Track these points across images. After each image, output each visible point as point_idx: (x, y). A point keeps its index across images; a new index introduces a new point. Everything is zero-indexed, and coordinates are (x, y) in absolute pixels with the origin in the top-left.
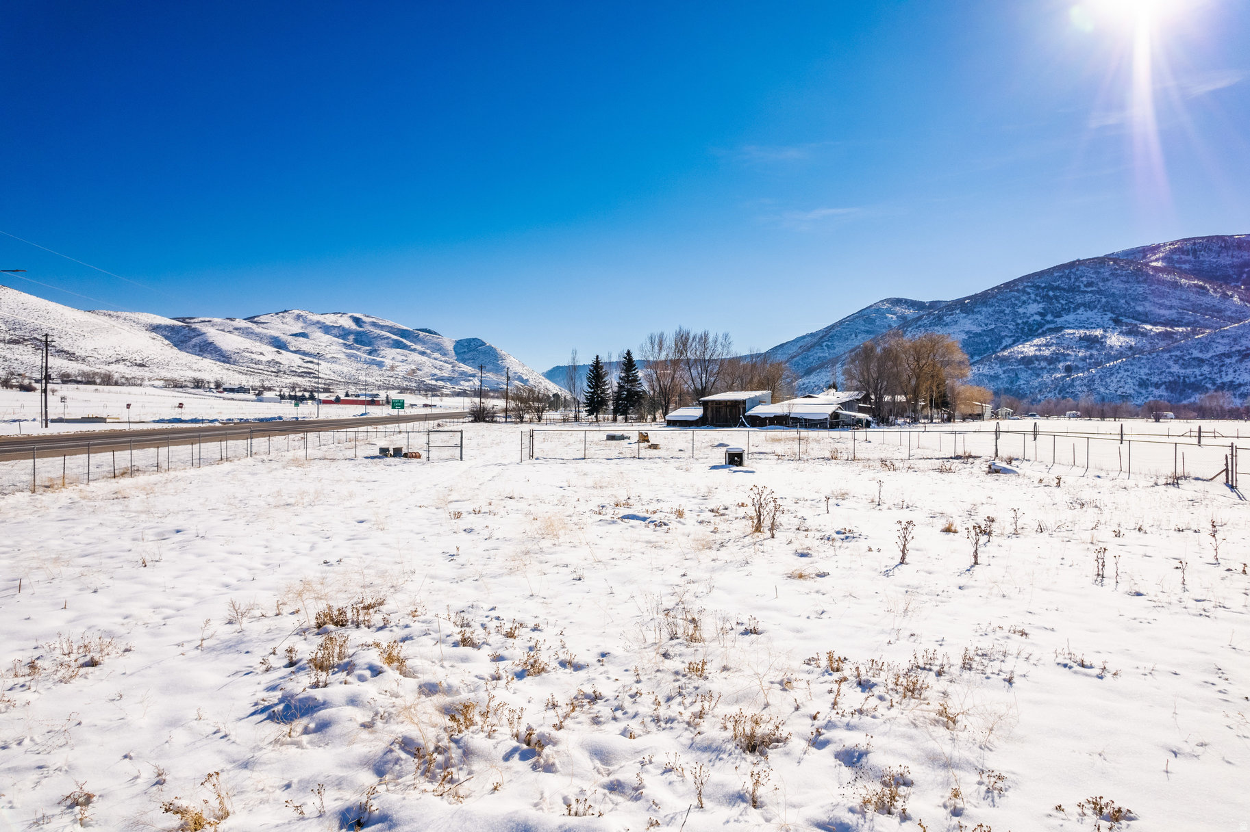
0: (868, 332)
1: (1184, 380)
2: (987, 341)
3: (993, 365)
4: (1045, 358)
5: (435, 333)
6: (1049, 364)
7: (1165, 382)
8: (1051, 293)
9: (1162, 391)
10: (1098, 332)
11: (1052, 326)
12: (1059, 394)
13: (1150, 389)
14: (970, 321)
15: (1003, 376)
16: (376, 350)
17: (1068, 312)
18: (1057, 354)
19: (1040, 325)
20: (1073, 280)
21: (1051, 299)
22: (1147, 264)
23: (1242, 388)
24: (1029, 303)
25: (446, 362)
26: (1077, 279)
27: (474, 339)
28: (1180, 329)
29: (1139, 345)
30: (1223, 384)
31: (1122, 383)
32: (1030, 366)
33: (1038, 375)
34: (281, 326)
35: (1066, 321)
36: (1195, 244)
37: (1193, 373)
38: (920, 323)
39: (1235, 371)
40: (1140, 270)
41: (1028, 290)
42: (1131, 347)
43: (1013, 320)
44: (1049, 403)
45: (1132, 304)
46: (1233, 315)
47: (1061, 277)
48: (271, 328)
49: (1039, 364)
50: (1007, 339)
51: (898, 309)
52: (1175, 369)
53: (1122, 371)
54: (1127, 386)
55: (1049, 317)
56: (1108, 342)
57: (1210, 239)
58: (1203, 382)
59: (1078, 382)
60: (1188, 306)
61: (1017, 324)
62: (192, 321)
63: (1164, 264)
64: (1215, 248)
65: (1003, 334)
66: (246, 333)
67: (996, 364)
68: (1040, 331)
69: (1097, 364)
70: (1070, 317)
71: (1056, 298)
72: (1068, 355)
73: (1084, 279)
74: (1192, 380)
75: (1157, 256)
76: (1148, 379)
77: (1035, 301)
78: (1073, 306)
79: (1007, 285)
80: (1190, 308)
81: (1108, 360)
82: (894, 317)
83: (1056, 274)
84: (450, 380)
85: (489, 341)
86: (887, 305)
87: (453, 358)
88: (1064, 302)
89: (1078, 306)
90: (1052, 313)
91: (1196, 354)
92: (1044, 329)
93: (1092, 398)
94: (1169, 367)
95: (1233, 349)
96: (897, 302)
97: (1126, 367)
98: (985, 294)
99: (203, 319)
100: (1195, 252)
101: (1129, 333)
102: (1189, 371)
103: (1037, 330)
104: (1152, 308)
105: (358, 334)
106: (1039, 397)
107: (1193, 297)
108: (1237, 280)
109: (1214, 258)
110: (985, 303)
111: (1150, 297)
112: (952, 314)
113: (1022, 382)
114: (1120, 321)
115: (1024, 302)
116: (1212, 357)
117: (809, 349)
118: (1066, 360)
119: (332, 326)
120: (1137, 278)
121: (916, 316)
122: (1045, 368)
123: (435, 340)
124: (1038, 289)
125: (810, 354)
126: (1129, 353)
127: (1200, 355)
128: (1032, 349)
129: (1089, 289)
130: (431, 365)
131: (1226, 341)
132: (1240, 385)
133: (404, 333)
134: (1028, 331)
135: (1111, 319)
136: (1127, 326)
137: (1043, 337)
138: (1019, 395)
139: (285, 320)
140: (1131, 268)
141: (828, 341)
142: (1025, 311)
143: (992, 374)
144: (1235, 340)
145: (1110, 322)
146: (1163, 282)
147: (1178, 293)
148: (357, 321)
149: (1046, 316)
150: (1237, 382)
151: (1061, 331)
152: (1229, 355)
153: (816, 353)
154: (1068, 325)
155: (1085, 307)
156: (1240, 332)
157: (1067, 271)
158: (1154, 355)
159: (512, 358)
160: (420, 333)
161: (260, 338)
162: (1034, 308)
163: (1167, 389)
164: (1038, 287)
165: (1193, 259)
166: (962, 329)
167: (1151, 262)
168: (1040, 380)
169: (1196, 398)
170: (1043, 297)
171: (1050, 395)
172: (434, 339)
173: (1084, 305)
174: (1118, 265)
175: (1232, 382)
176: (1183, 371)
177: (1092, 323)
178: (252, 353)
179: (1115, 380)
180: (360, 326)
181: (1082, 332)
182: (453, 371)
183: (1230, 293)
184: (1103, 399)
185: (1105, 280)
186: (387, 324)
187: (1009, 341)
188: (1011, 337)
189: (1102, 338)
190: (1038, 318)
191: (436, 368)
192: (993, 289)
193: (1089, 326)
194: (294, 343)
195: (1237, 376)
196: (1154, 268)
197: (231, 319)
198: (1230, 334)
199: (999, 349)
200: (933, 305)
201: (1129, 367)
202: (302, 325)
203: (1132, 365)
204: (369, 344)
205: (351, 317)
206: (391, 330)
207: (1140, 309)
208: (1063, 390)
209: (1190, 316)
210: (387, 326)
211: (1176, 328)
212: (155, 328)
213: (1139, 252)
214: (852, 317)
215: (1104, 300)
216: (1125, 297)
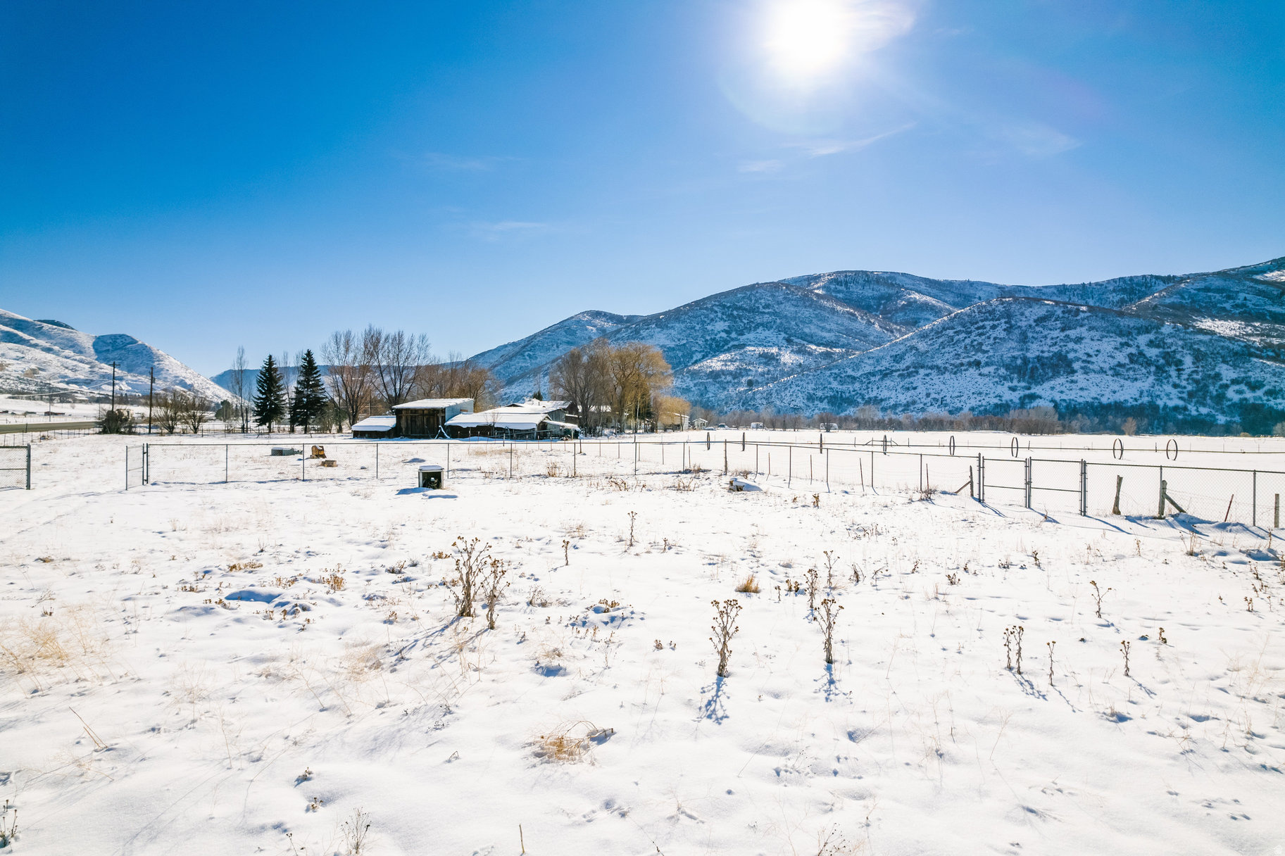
0: (569, 343)
1: (841, 395)
2: (680, 355)
3: (686, 378)
4: (730, 373)
5: (67, 326)
6: (734, 379)
7: (827, 397)
8: (735, 313)
9: (824, 405)
10: (774, 350)
11: (736, 343)
12: (743, 406)
13: (816, 402)
14: (665, 336)
15: (693, 389)
17: (750, 330)
18: (740, 369)
19: (726, 342)
20: (753, 301)
21: (735, 318)
22: (811, 291)
23: (883, 403)
24: (716, 321)
25: (81, 361)
26: (757, 301)
27: (121, 336)
28: (837, 350)
29: (806, 363)
30: (870, 398)
31: (794, 398)
32: (717, 380)
33: (724, 389)
35: (748, 339)
36: (846, 276)
37: (848, 388)
38: (618, 336)
39: (878, 388)
40: (806, 296)
41: (716, 308)
42: (800, 365)
43: (702, 336)
44: (735, 414)
45: (801, 326)
46: (875, 340)
47: (743, 298)
49: (725, 378)
50: (697, 354)
51: (597, 321)
52: (835, 385)
53: (793, 386)
54: (798, 400)
55: (734, 335)
56: (782, 360)
57: (857, 273)
58: (856, 397)
59: (758, 396)
60: (843, 330)
61: (706, 340)
63: (824, 292)
64: (861, 281)
65: (694, 349)
67: (688, 377)
68: (726, 347)
69: (774, 379)
70: (751, 336)
71: (740, 317)
72: (750, 370)
73: (763, 301)
74: (847, 395)
75: (819, 284)
76: (814, 394)
77: (722, 319)
78: (753, 325)
79: (697, 303)
80: (844, 332)
81: (783, 376)
82: (594, 329)
83: (739, 295)
84: (87, 383)
85: (142, 338)
86: (587, 318)
87: (91, 355)
88: (746, 321)
89: (757, 326)
90: (736, 331)
91: (850, 372)
92: (730, 345)
93: (769, 410)
94: (830, 383)
95: (877, 369)
96: (597, 314)
97: (797, 383)
98: (678, 310)
100: (846, 283)
101: (799, 352)
102: (844, 387)
103: (723, 346)
104: (816, 330)
106: (725, 409)
107: (846, 322)
108: (877, 310)
109: (860, 290)
110: (678, 319)
111: (814, 321)
112: (648, 329)
113: (711, 395)
114: (792, 341)
115: (712, 320)
116: (861, 376)
117: (511, 358)
118: (748, 375)
120: (804, 303)
121: (615, 329)
122: (730, 382)
124: (724, 309)
125: (512, 363)
126: (799, 370)
127: (853, 374)
128: (719, 364)
129: (767, 311)
130: (59, 364)
131: (871, 361)
132: (882, 400)
133: (19, 325)
134: (716, 348)
135: (784, 338)
136: (797, 345)
137: (729, 353)
138: (707, 407)
140: (800, 293)
141: (530, 351)
142: (713, 328)
143: (684, 387)
144: (878, 361)
145: (784, 341)
146: (823, 308)
147: (835, 318)
149: (731, 333)
150: (880, 398)
151: (743, 348)
152: (873, 374)
153: (518, 363)
154: (749, 343)
155: (763, 327)
156: (881, 354)
157: (748, 293)
158: (819, 372)
159: (172, 359)
160: (44, 324)
162: (720, 326)
163: (828, 402)
164: (724, 306)
165: (845, 289)
166: (657, 343)
167: (814, 289)
168: (726, 393)
169: (851, 411)
170: (728, 316)
171: (734, 407)
172: (66, 333)
173: (762, 324)
174: (789, 290)
175: (876, 397)
176: (841, 387)
177: (769, 342)
179: (788, 394)
181: (761, 349)
182: (92, 372)
183: (872, 321)
184: (779, 412)
185: (779, 303)
187: (699, 356)
188: (700, 352)
189: (777, 356)
190: (724, 335)
191: (67, 368)
192: (685, 306)
193: (767, 344)
195: (879, 393)
196: (817, 295)
198: (874, 356)
199: (690, 364)
200: (630, 319)
201: (799, 382)
203: (801, 380)
206: (2, 320)
207: (807, 330)
208: (746, 402)
209: (843, 340)
211: (834, 349)
213: (805, 280)
214: (553, 328)
215: (778, 321)
216: (795, 320)
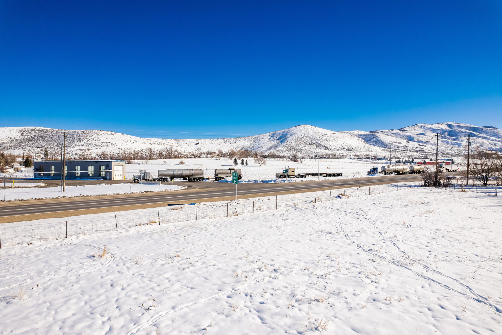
16: (458, 138)
34: (414, 131)
48: (409, 132)
62: (376, 132)
66: (397, 135)
99: (381, 131)
105: (449, 131)
119: (437, 129)
123: (493, 131)
130: (489, 143)
139: (415, 129)
148: (449, 126)
160: (484, 128)
161: (403, 137)
178: (396, 143)
180: (451, 128)
186: (465, 125)
191: (492, 144)
194: (417, 138)
197: (392, 130)
202: (423, 130)
204: (456, 135)
205: (446, 124)
206: (468, 128)
210: (465, 127)
212: (360, 136)
